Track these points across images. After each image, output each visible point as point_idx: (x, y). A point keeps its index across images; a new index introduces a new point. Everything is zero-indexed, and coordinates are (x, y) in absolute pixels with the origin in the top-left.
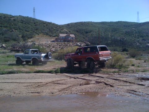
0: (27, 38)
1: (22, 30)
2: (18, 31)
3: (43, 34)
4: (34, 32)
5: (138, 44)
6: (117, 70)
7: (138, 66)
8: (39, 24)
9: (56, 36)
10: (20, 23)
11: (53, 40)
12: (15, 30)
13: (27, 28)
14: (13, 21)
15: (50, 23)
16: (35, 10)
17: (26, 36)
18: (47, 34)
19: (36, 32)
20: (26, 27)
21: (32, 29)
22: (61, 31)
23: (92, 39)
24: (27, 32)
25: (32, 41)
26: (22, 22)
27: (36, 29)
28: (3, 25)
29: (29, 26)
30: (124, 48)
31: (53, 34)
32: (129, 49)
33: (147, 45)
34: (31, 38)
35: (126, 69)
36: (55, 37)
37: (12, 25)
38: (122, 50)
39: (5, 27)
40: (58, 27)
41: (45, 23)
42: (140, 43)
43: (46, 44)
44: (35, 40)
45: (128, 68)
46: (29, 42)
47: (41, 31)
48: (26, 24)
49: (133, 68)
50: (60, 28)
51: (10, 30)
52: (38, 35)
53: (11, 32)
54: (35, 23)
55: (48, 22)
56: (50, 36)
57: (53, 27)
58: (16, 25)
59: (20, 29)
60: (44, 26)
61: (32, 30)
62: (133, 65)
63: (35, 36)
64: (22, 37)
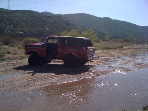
5: (9, 31)
7: (15, 54)
33: (19, 33)
35: (2, 58)
42: (11, 30)
45: (4, 56)
49: (9, 55)
62: (9, 53)
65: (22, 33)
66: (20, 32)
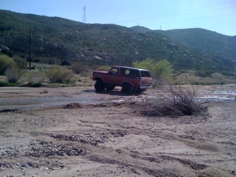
5: (82, 55)
6: (64, 84)
7: (85, 82)
23: (12, 41)
30: (64, 60)
32: (70, 62)
33: (95, 58)
35: (74, 84)
38: (60, 63)
42: (85, 54)
45: (75, 83)
49: (80, 83)
62: (80, 81)
65: (100, 58)
66: (97, 57)
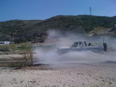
0: (88, 31)
1: (84, 25)
2: (81, 26)
3: (100, 26)
4: (93, 25)
8: (95, 19)
9: (111, 26)
10: (81, 21)
11: (109, 30)
12: (79, 26)
13: (87, 24)
14: (76, 20)
15: (104, 17)
16: (91, 9)
17: (88, 29)
18: (103, 26)
19: (94, 25)
20: (86, 22)
21: (91, 23)
22: (115, 22)
24: (88, 26)
25: (93, 33)
26: (83, 20)
27: (94, 23)
28: (70, 24)
29: (88, 21)
31: (108, 25)
34: (92, 30)
36: (110, 28)
37: (76, 23)
39: (72, 25)
40: (111, 19)
41: (100, 18)
43: (105, 33)
44: (95, 32)
46: (91, 33)
47: (98, 24)
48: (86, 20)
50: (113, 20)
51: (76, 27)
52: (96, 28)
53: (77, 27)
54: (92, 19)
55: (103, 17)
56: (106, 27)
57: (107, 20)
58: (79, 22)
59: (82, 25)
60: (100, 20)
61: (91, 25)
63: (94, 28)
64: (85, 30)
